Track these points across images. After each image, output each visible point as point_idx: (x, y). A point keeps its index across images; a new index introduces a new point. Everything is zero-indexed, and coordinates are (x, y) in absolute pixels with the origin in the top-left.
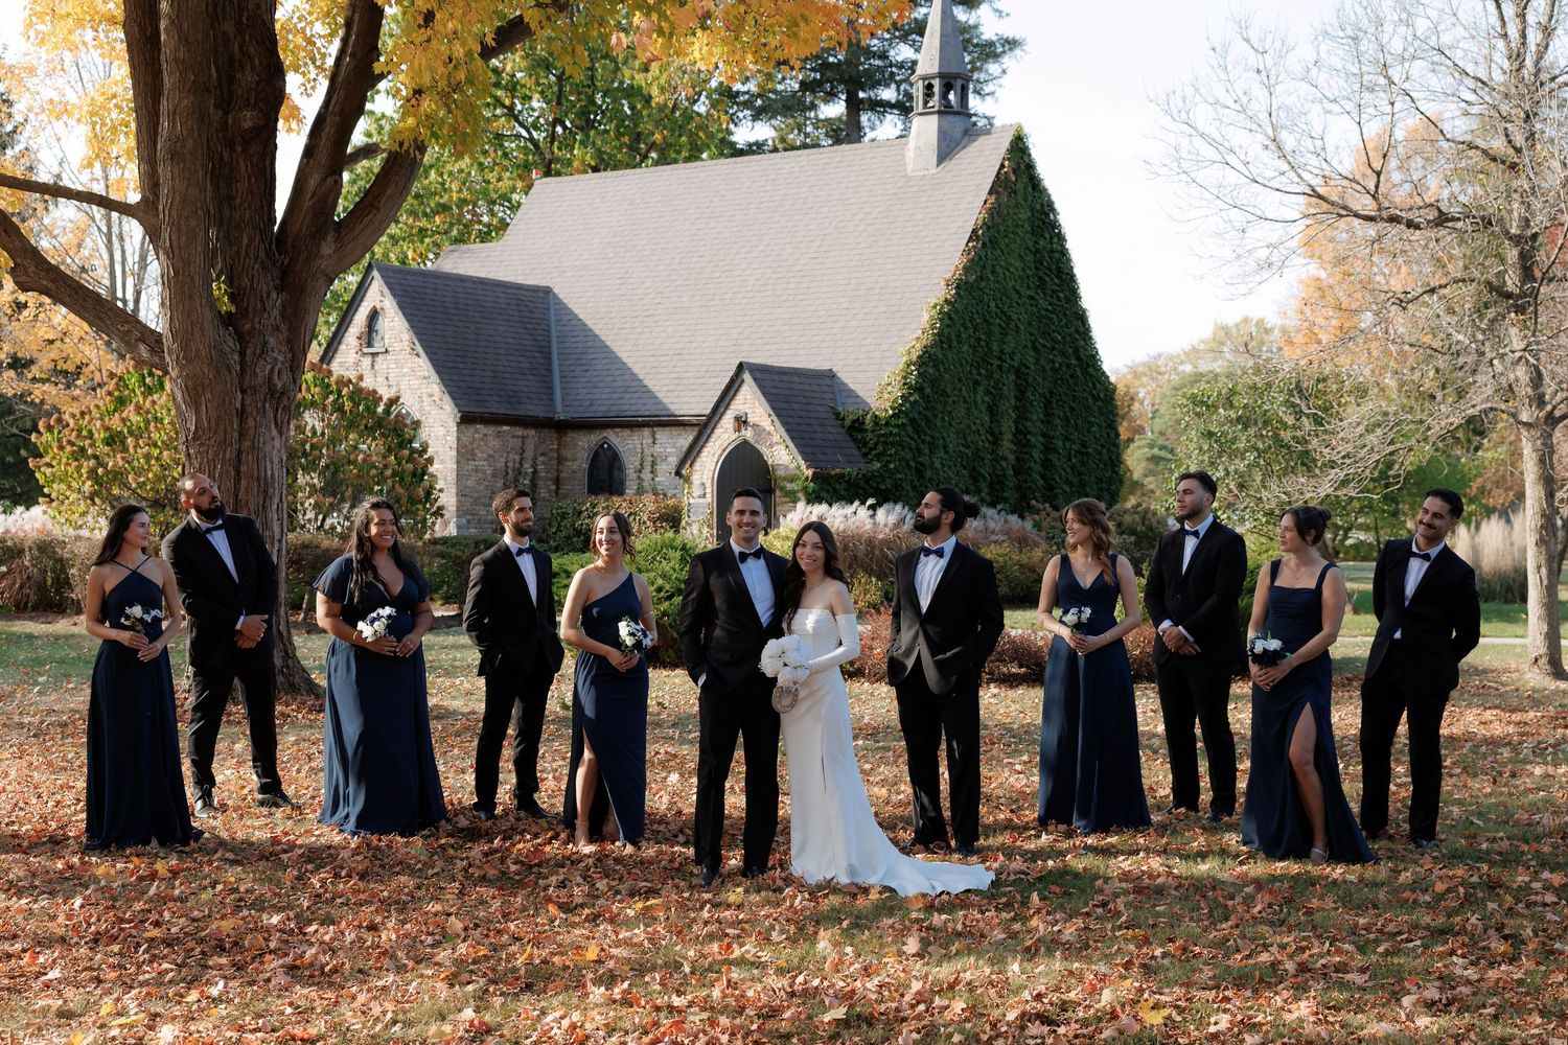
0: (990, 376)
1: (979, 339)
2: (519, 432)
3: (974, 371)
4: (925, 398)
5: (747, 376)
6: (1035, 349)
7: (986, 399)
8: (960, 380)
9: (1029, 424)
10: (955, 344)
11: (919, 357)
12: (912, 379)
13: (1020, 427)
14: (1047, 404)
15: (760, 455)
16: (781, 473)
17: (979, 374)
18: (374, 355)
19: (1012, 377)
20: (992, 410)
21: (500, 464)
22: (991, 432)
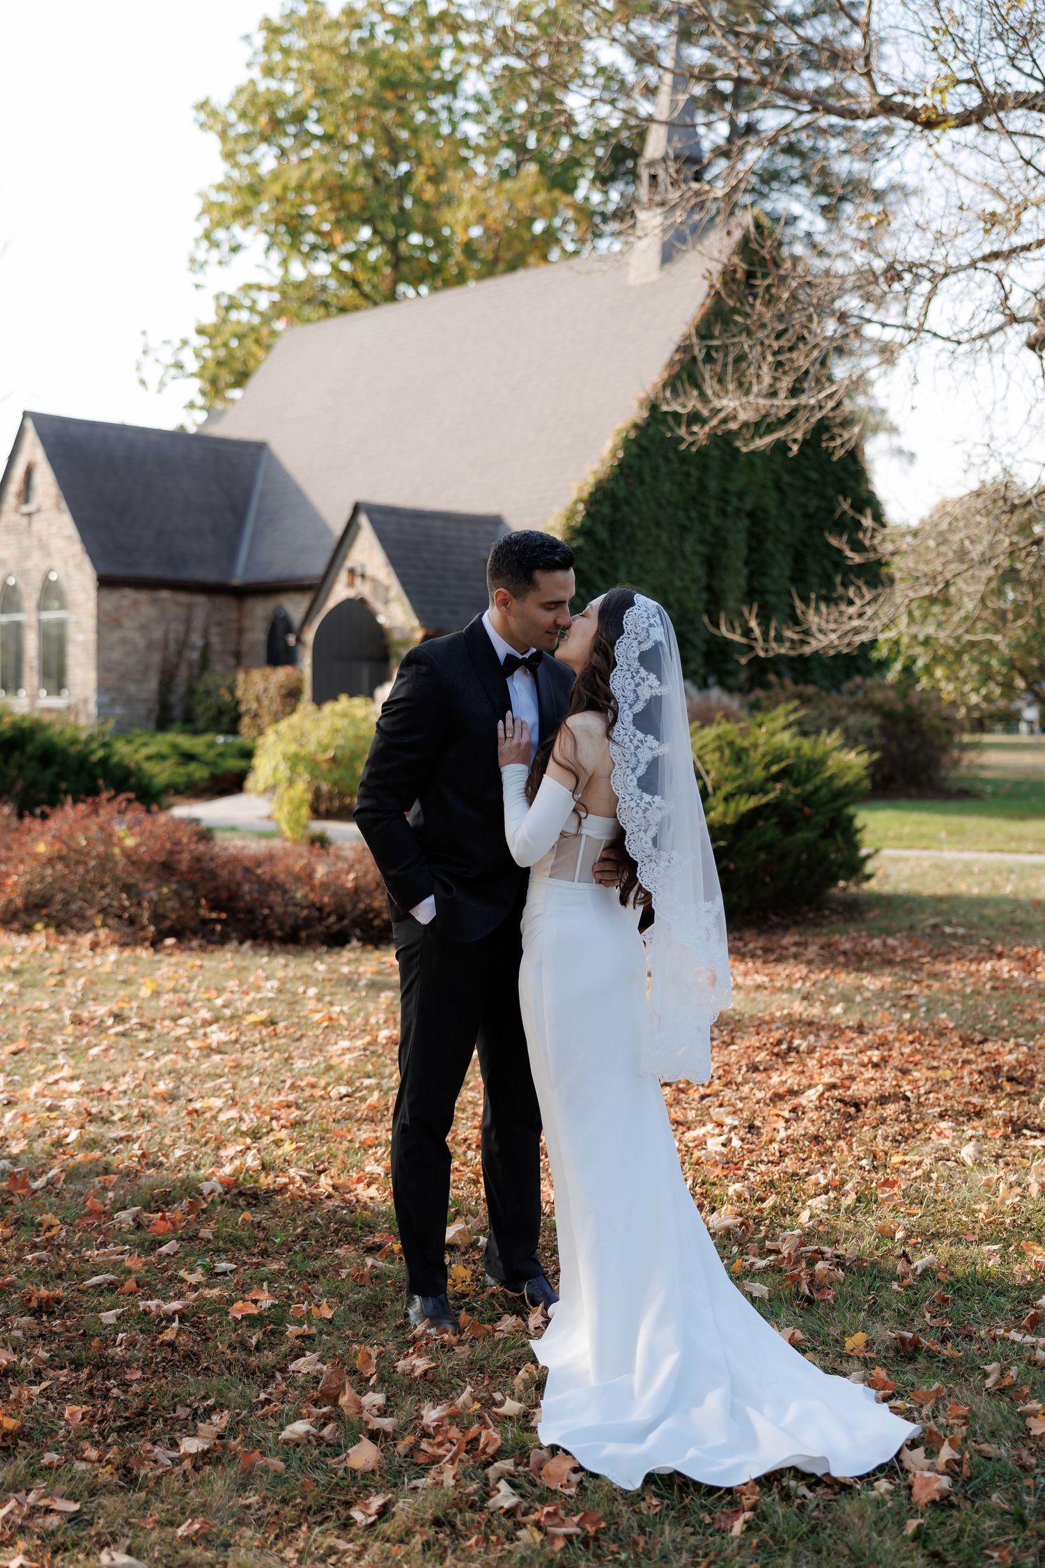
0: (704, 518)
1: (687, 474)
2: (184, 598)
3: (681, 514)
4: (599, 545)
5: (363, 520)
6: (779, 489)
7: (700, 548)
8: (658, 524)
9: (767, 582)
10: (648, 477)
11: (591, 494)
12: (579, 519)
13: (756, 584)
14: (798, 558)
15: (371, 616)
16: (396, 636)
17: (689, 518)
18: (29, 515)
19: (744, 523)
20: (712, 564)
21: (157, 634)
22: (709, 588)
